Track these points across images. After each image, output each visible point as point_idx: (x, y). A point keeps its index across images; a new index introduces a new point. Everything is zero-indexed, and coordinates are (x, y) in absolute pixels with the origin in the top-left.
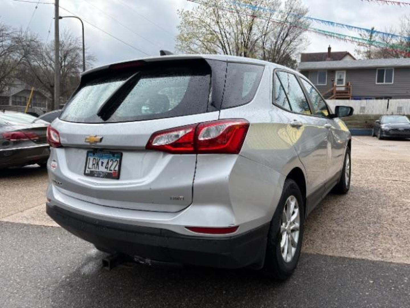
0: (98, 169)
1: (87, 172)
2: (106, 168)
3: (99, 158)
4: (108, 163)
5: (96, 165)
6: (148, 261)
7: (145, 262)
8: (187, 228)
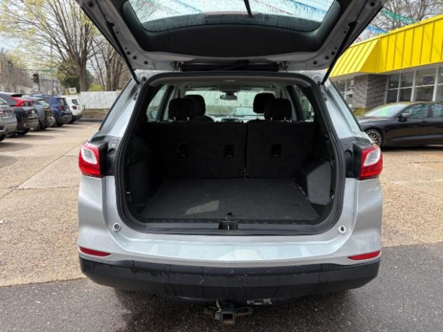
6: (268, 301)
7: (263, 303)
8: (350, 258)
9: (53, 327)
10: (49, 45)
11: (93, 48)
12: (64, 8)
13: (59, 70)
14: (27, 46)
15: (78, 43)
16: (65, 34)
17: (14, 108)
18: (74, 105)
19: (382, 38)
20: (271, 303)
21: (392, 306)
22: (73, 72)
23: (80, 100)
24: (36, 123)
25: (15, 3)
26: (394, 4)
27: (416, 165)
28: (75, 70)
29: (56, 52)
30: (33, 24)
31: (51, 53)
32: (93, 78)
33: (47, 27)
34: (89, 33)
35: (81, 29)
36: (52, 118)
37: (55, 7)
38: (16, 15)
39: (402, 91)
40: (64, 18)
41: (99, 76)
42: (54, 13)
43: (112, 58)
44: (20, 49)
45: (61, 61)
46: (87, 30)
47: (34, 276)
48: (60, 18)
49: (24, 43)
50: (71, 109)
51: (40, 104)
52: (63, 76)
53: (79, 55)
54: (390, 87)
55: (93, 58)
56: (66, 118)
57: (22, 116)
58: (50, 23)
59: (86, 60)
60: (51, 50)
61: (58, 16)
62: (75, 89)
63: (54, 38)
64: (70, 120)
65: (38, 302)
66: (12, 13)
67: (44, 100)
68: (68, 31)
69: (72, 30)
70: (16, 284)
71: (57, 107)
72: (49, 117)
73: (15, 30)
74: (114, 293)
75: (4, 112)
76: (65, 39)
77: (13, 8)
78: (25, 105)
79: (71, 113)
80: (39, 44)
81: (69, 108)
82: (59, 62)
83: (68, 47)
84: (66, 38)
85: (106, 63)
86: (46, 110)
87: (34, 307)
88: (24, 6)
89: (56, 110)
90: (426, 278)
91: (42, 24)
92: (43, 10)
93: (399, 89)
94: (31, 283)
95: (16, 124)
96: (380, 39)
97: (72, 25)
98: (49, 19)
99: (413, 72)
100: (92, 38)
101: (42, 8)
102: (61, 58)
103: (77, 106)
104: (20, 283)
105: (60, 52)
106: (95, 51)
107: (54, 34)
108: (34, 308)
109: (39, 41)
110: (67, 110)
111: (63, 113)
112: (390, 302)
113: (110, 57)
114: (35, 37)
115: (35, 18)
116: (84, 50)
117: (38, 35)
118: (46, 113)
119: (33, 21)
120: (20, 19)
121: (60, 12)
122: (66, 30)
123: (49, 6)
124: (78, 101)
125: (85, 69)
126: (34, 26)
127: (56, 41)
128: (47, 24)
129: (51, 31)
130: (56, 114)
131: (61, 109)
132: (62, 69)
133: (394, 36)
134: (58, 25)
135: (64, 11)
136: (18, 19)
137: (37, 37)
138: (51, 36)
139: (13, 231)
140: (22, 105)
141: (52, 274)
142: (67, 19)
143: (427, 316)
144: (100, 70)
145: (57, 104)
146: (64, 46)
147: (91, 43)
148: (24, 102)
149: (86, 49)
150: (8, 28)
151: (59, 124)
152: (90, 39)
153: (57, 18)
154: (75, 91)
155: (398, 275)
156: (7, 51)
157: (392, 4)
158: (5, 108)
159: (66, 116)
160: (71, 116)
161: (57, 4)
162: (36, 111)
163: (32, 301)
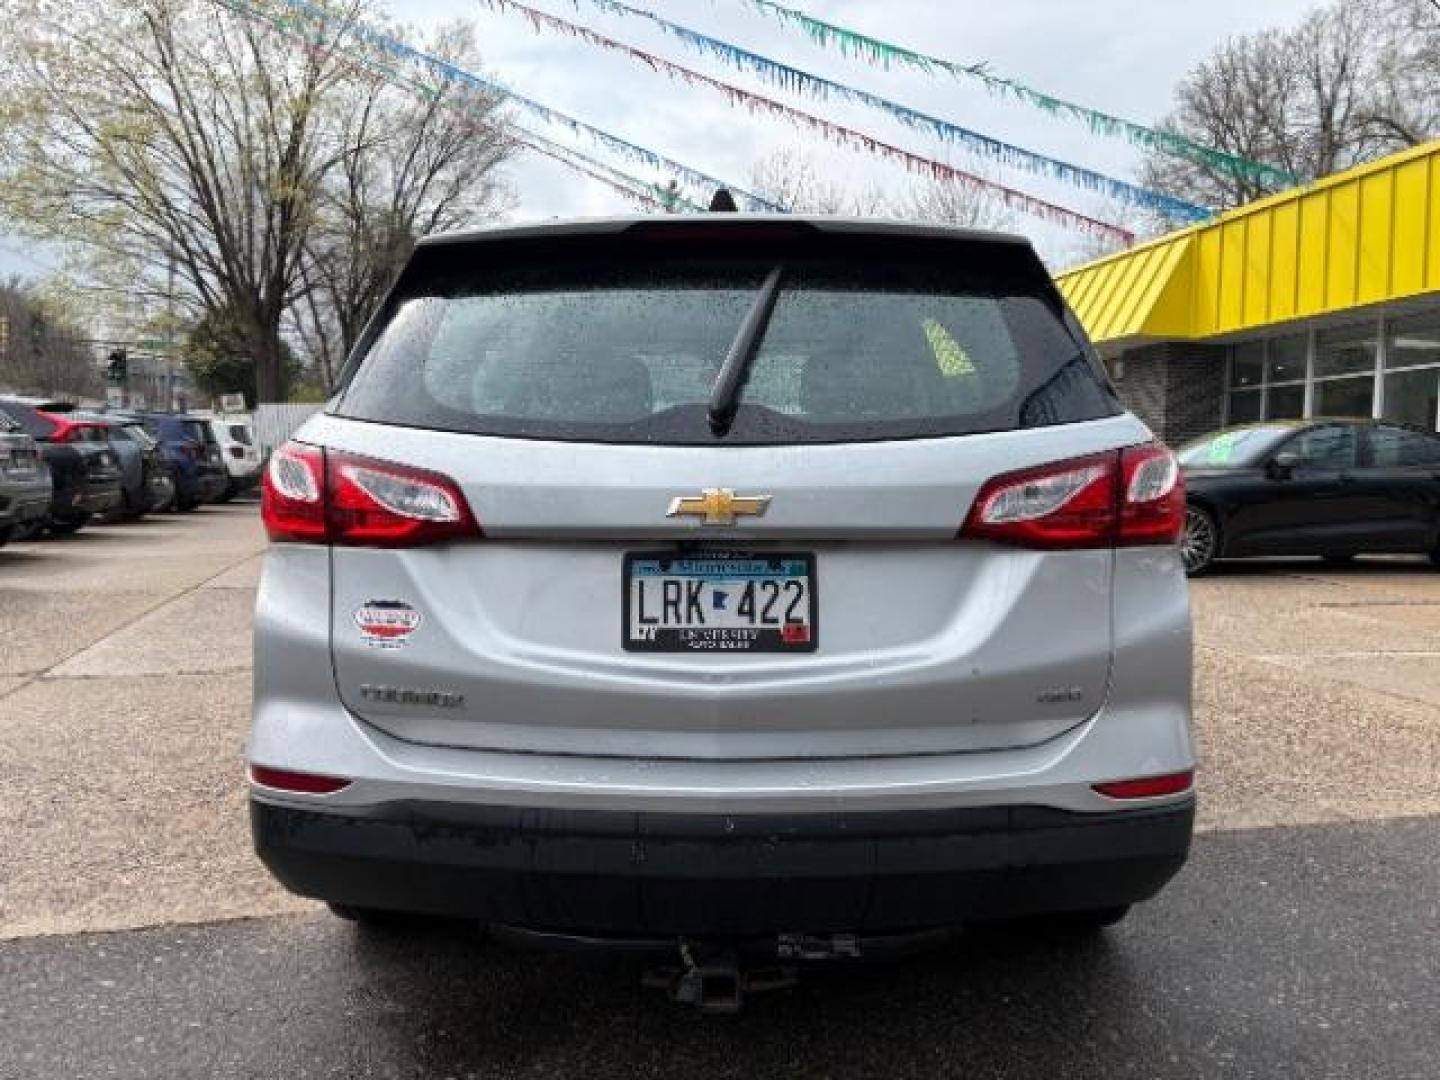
0: (702, 620)
1: (635, 635)
2: (741, 612)
3: (695, 581)
4: (749, 594)
5: (683, 607)
6: (846, 945)
7: (832, 952)
8: (1097, 788)
9: (154, 1051)
10: (166, 261)
11: (303, 273)
12: (217, 150)
13: (193, 340)
14: (96, 264)
15: (257, 258)
16: (219, 230)
17: (48, 445)
18: (235, 444)
19: (1201, 232)
20: (855, 953)
21: (1250, 989)
22: (235, 344)
23: (254, 430)
24: (113, 494)
25: (64, 133)
26: (1238, 139)
27: (1328, 612)
28: (243, 338)
29: (185, 283)
30: (119, 197)
31: (170, 290)
32: (299, 366)
33: (160, 207)
34: (293, 227)
35: (270, 216)
36: (165, 481)
37: (188, 149)
38: (66, 171)
39: (1274, 393)
40: (216, 181)
41: (318, 360)
42: (184, 165)
43: (361, 303)
44: (71, 274)
45: (202, 311)
46: (286, 218)
47: (94, 913)
48: (204, 181)
49: (86, 256)
50: (227, 457)
51: (128, 437)
52: (204, 356)
53: (257, 294)
54: (1235, 383)
55: (301, 304)
56: (207, 484)
57: (69, 471)
58: (172, 194)
59: (281, 307)
60: (171, 278)
61: (197, 177)
62: (240, 397)
63: (183, 242)
64: (220, 489)
65: (107, 983)
66: (53, 163)
67: (140, 424)
68: (226, 220)
69: (240, 219)
70: (37, 933)
71: (182, 449)
72: (156, 480)
73: (59, 216)
74: (353, 959)
75: (14, 453)
76: (216, 245)
77: (56, 150)
78: (80, 438)
79: (226, 470)
80: (133, 260)
81: (219, 453)
82: (196, 315)
83: (224, 268)
84: (220, 240)
85: (342, 317)
86: (146, 456)
87: (94, 996)
88: (93, 145)
89: (181, 458)
90: (1361, 912)
91: (145, 197)
92: (151, 155)
93: (1264, 386)
94: (83, 933)
95: (48, 494)
96: (1195, 237)
97: (241, 203)
98: (168, 184)
99: (1307, 334)
100: (302, 242)
101: (148, 149)
102: (201, 304)
103: (246, 449)
104: (49, 932)
105: (200, 283)
106: (310, 282)
107: (184, 229)
108: (94, 1001)
109: (135, 250)
110: (214, 458)
111: (200, 467)
112: (1244, 978)
113: (356, 301)
114: (122, 238)
115: (125, 180)
116: (275, 278)
117: (130, 230)
118: (147, 464)
119: (120, 189)
120: (79, 181)
121: (204, 161)
122: (220, 218)
123: (171, 145)
124: (250, 431)
125: (276, 338)
126: (120, 203)
127: (189, 251)
128: (164, 198)
129: (174, 219)
130: (177, 471)
131: (194, 453)
132: (201, 335)
133: (1240, 227)
134: (195, 201)
135: (217, 156)
136: (72, 182)
137: (128, 237)
138: (174, 236)
139: (27, 791)
140: (73, 435)
141: (152, 907)
142: (224, 183)
143: (1363, 1015)
144: (324, 338)
145: (181, 438)
146: (211, 264)
147: (298, 257)
148: (76, 428)
149: (281, 274)
150: (37, 212)
151: (185, 503)
152: (296, 244)
153: (194, 180)
154: (242, 405)
155: (1269, 905)
156: (30, 285)
157: (1233, 141)
158: (17, 440)
159: (209, 477)
160: (224, 476)
161: (197, 138)
162: (115, 458)
163: (88, 980)
